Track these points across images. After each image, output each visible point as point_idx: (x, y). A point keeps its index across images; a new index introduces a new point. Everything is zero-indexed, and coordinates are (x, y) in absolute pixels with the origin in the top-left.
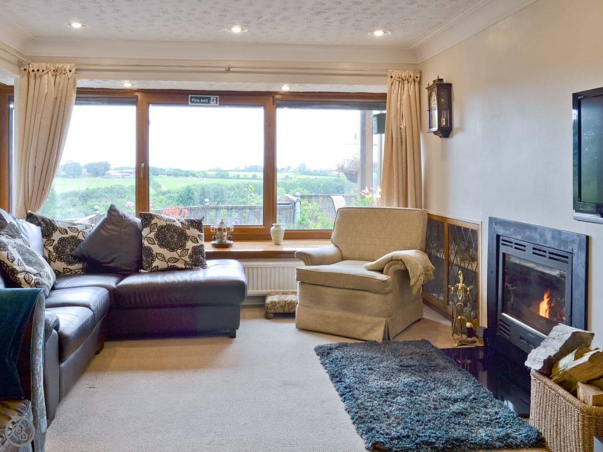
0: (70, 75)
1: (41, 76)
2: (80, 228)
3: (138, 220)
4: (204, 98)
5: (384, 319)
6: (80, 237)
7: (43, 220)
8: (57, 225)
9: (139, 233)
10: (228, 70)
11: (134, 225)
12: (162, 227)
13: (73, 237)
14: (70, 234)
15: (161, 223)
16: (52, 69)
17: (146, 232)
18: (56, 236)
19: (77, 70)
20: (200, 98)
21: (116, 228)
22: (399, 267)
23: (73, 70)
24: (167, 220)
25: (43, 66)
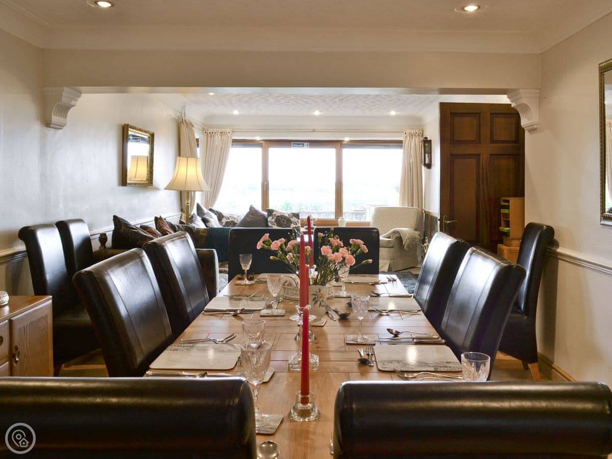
0: (229, 135)
1: (214, 136)
2: (235, 217)
3: (265, 213)
4: (300, 144)
5: (389, 261)
6: (236, 221)
7: (217, 212)
8: (224, 215)
9: (266, 220)
10: (314, 131)
11: (263, 216)
12: (279, 216)
13: (232, 221)
14: (231, 220)
15: (278, 214)
16: (220, 132)
17: (269, 219)
18: (224, 220)
19: (232, 132)
20: (298, 144)
21: (254, 217)
22: (397, 235)
23: (231, 132)
24: (281, 213)
25: (215, 130)
